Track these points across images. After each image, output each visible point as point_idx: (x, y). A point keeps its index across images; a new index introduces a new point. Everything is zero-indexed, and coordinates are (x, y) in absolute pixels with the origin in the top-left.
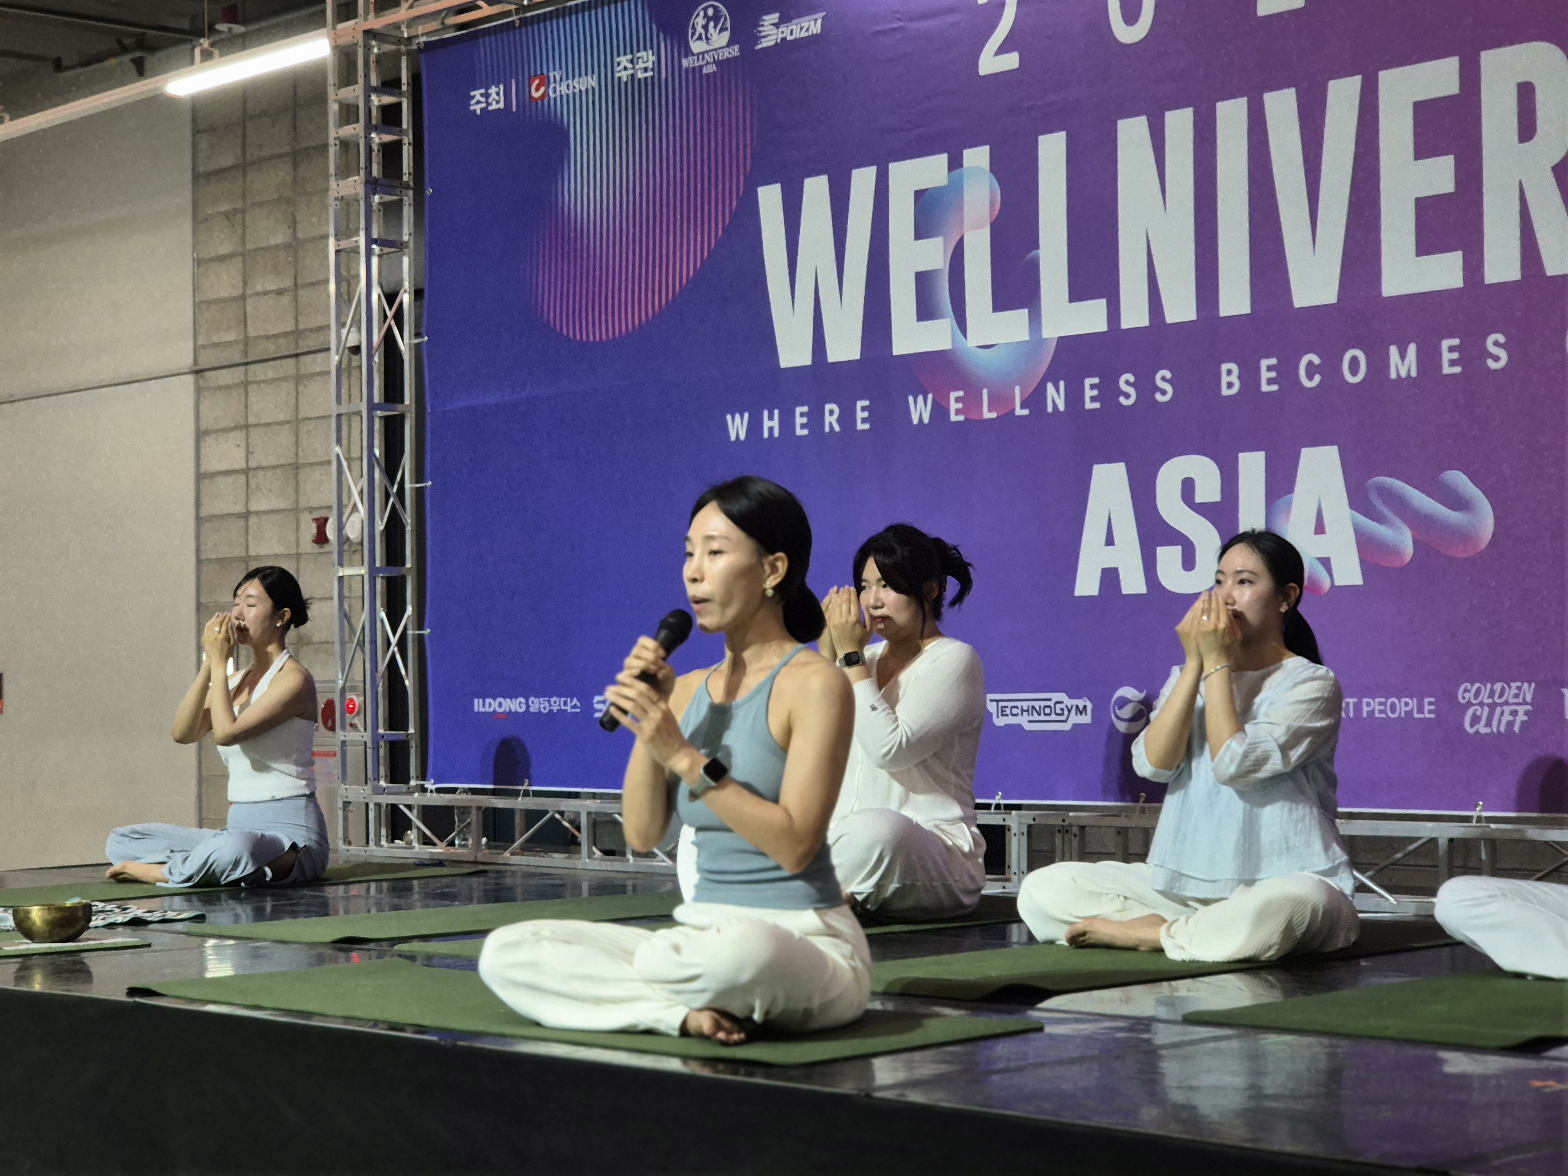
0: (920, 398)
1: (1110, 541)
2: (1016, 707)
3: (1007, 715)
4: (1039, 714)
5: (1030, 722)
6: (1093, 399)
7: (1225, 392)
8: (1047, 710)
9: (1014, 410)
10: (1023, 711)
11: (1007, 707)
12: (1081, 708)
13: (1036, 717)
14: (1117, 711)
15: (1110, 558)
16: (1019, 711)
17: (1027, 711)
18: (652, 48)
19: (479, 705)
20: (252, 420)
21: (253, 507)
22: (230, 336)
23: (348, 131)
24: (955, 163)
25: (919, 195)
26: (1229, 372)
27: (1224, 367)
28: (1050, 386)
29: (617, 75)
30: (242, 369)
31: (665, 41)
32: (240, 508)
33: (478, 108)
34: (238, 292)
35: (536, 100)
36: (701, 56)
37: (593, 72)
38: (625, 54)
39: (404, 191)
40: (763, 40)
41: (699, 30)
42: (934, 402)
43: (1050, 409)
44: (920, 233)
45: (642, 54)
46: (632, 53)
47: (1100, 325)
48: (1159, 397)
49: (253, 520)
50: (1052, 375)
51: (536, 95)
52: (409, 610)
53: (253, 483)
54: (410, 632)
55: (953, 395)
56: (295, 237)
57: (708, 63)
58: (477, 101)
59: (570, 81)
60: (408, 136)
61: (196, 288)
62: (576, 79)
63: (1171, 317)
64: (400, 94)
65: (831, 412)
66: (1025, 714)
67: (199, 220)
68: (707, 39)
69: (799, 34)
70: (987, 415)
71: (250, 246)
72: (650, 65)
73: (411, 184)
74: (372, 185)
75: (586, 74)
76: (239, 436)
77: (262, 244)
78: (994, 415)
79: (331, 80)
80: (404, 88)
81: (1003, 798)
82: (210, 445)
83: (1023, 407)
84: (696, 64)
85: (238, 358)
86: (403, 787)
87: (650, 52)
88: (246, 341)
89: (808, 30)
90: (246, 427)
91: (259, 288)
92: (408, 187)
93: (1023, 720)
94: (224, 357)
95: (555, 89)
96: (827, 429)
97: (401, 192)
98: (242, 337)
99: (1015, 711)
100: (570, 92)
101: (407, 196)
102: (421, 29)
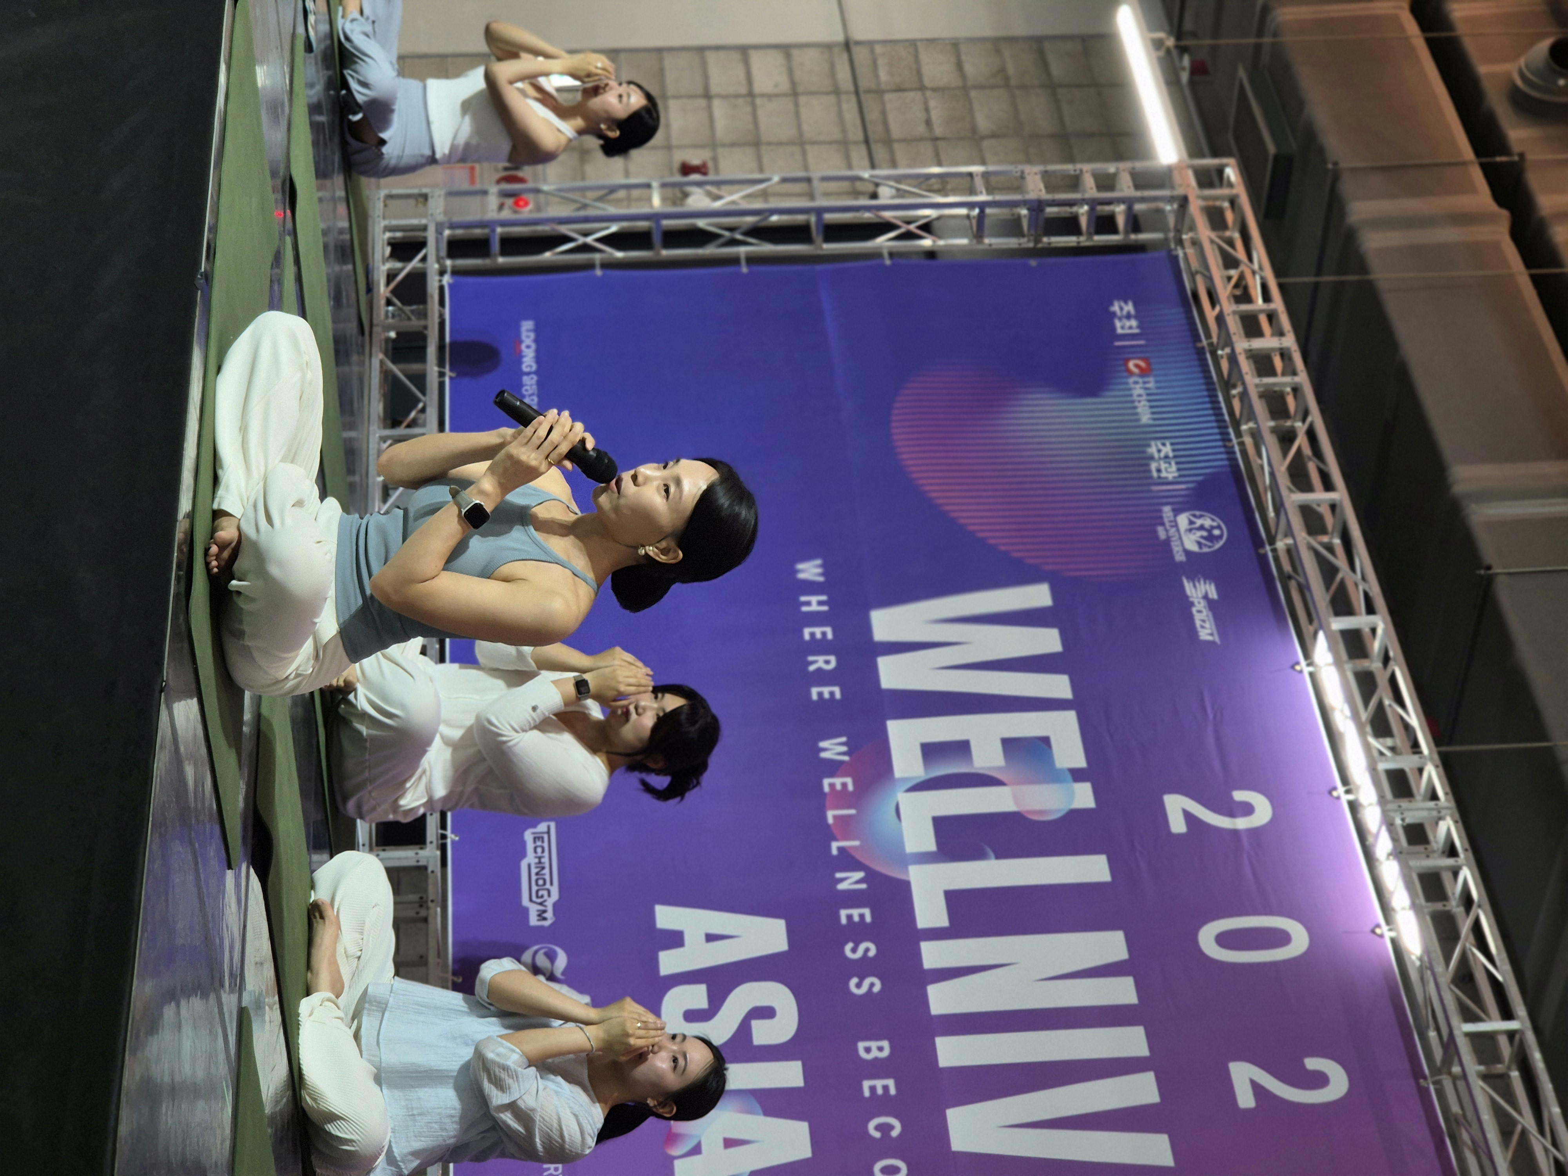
0: (844, 749)
1: (711, 938)
2: (543, 851)
3: (535, 842)
4: (537, 874)
5: (529, 866)
6: (850, 917)
7: (861, 1045)
8: (541, 882)
9: (836, 840)
10: (540, 858)
11: (543, 841)
12: (545, 915)
13: (534, 871)
14: (542, 951)
15: (693, 938)
16: (539, 854)
17: (540, 862)
18: (1180, 476)
19: (527, 326)
20: (802, 99)
21: (717, 103)
22: (883, 76)
23: (1089, 182)
24: (1077, 775)
25: (1046, 741)
26: (880, 1049)
27: (885, 1044)
28: (860, 875)
29: (1153, 443)
30: (851, 88)
31: (1187, 489)
32: (714, 89)
33: (1116, 308)
34: (927, 82)
35: (1126, 365)
36: (1173, 524)
37: (1155, 419)
38: (1174, 450)
39: (1032, 238)
40: (1191, 584)
41: (1199, 522)
42: (841, 763)
43: (839, 875)
44: (1008, 744)
45: (1174, 467)
46: (1175, 457)
47: (923, 920)
48: (854, 981)
49: (702, 102)
50: (872, 876)
51: (1131, 365)
52: (620, 254)
53: (740, 101)
54: (597, 257)
55: (849, 781)
56: (983, 138)
57: (1167, 531)
58: (1122, 308)
59: (1145, 397)
60: (1087, 240)
61: (931, 41)
62: (1147, 404)
63: (933, 991)
64: (1127, 233)
65: (827, 662)
66: (537, 860)
67: (997, 44)
68: (1190, 530)
69: (1198, 619)
70: (830, 815)
71: (973, 94)
72: (1164, 474)
73: (1040, 246)
74: (1037, 207)
75: (1153, 413)
76: (785, 86)
77: (976, 107)
78: (830, 820)
79: (1139, 165)
80: (1133, 237)
81: (453, 842)
82: (776, 59)
83: (840, 849)
84: (1166, 520)
85: (863, 84)
86: (443, 252)
87: (1176, 474)
88: (879, 92)
89: (1202, 627)
90: (794, 93)
91: (932, 104)
92: (1037, 241)
93: (530, 858)
94: (863, 71)
95: (1136, 383)
96: (811, 658)
97: (1032, 235)
98: (884, 87)
99: (539, 850)
100: (1135, 398)
101: (1029, 241)
102: (1190, 251)
